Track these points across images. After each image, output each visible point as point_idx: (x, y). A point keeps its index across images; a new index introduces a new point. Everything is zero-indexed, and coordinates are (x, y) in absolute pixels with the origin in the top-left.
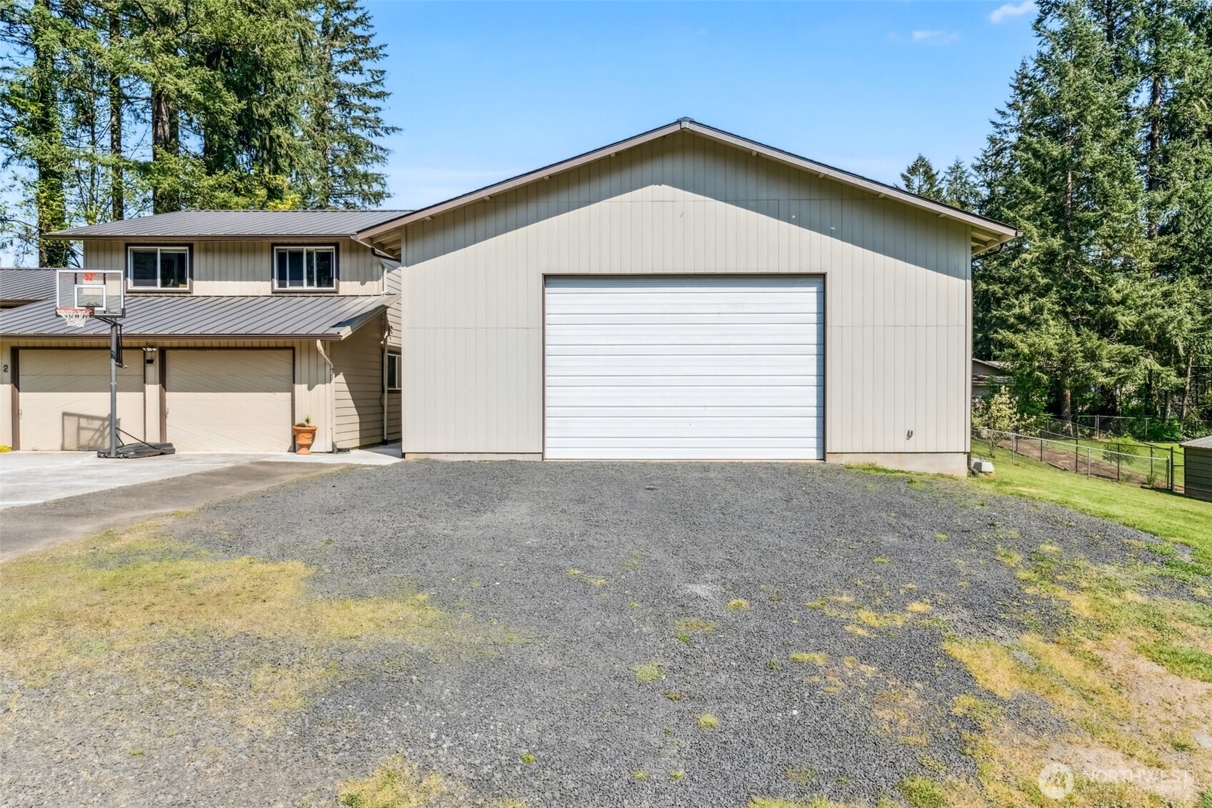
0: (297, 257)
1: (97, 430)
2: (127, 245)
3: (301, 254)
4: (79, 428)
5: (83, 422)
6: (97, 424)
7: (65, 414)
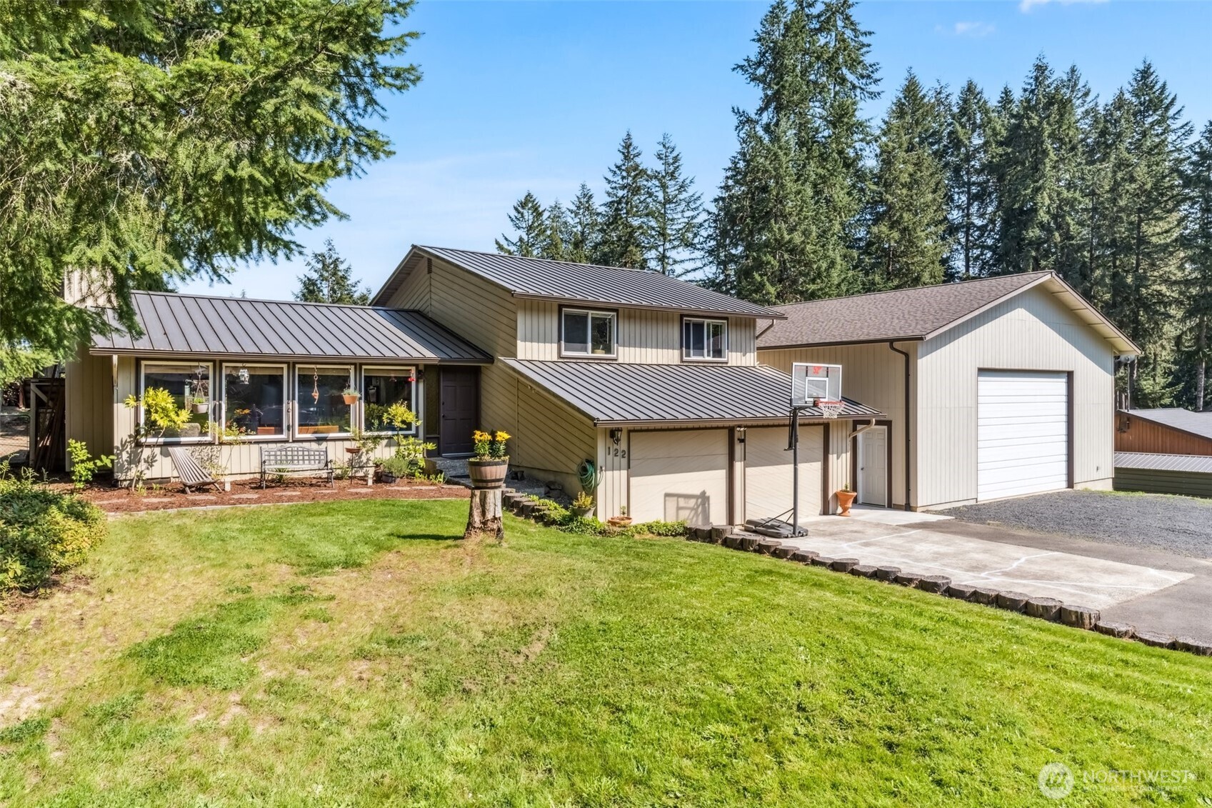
0: (699, 327)
1: (692, 509)
2: (560, 307)
3: (702, 325)
4: (679, 508)
5: (682, 502)
6: (692, 502)
7: (667, 495)
